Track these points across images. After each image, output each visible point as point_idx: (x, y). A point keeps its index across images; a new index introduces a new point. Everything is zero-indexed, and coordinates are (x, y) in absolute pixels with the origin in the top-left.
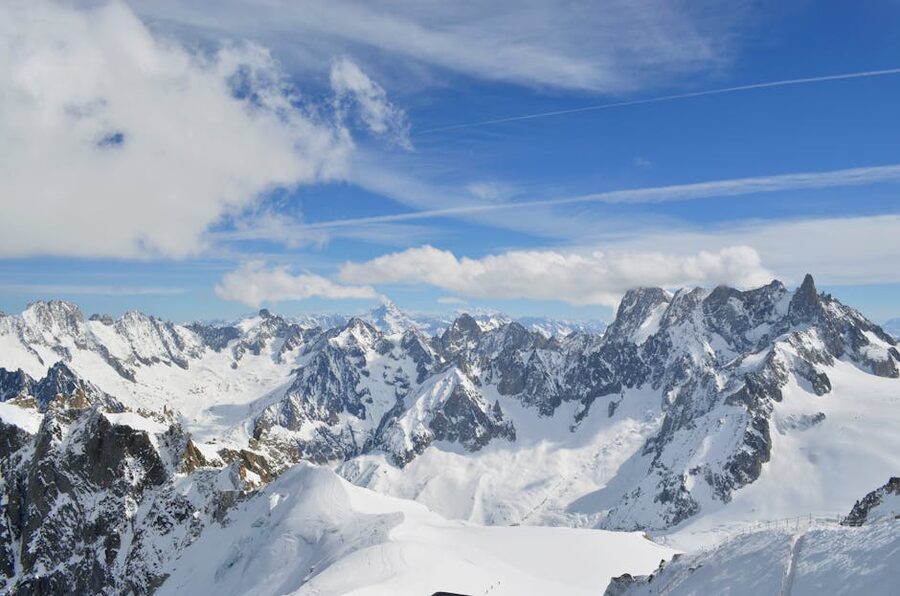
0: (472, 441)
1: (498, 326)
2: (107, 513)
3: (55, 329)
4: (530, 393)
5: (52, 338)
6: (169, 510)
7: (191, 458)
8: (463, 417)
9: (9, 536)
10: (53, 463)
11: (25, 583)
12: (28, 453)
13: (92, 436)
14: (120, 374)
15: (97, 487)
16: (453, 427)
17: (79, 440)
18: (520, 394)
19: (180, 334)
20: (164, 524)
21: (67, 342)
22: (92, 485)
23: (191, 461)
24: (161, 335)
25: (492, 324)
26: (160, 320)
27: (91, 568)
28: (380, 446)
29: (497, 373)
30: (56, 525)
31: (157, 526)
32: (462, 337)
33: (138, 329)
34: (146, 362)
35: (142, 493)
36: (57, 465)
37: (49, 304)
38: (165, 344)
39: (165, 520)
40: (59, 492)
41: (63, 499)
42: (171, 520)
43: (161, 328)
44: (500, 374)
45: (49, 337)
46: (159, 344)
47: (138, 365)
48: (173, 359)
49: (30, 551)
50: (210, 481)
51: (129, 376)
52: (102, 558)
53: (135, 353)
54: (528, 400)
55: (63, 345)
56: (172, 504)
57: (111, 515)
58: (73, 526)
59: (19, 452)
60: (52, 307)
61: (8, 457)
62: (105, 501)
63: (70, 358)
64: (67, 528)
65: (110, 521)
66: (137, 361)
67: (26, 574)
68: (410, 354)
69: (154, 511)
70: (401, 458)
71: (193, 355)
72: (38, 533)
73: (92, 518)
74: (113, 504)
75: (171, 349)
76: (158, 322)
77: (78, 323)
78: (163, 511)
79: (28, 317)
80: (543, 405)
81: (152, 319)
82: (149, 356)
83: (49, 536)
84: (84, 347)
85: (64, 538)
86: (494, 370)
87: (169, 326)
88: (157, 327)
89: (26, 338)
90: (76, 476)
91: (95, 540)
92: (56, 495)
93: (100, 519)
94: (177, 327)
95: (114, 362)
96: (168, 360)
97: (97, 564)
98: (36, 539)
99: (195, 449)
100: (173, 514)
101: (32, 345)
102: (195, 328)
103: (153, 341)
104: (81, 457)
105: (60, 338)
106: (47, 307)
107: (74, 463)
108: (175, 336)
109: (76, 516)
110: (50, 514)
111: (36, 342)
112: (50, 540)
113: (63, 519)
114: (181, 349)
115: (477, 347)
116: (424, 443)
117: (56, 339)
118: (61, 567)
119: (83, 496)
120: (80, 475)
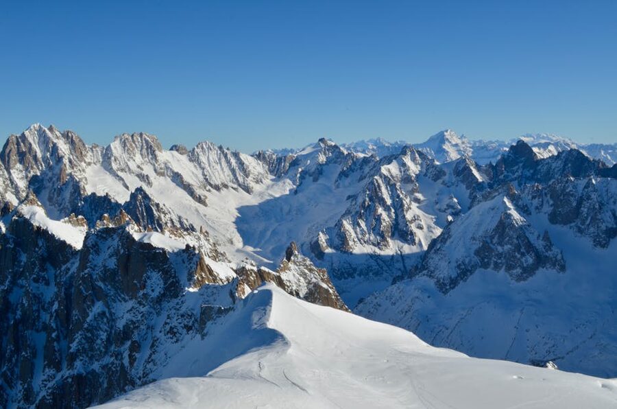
0: (518, 271)
1: (556, 154)
2: (132, 321)
3: (138, 158)
4: (583, 223)
5: (135, 166)
6: (178, 321)
7: (203, 274)
8: (509, 246)
9: (58, 336)
10: (90, 275)
11: (67, 378)
12: (74, 266)
13: (122, 251)
14: (193, 198)
15: (127, 298)
16: (499, 256)
17: (113, 255)
18: (573, 224)
19: (246, 162)
20: (174, 334)
21: (148, 170)
22: (123, 296)
23: (202, 278)
24: (228, 162)
25: (550, 151)
26: (228, 149)
27: (118, 369)
28: (425, 272)
29: (548, 202)
30: (92, 329)
31: (169, 335)
32: (517, 164)
33: (210, 158)
34: (217, 188)
35: (160, 305)
36: (94, 277)
37: (132, 136)
38: (233, 171)
39: (175, 330)
40: (95, 300)
41: (98, 307)
42: (180, 330)
43: (229, 156)
44: (551, 202)
45: (132, 165)
46: (227, 171)
47: (209, 191)
48: (239, 185)
49: (71, 351)
50: (214, 296)
51: (200, 200)
52: (126, 361)
53: (207, 180)
54: (580, 231)
55: (145, 172)
56: (182, 316)
57: (135, 323)
58: (106, 331)
59: (68, 265)
60: (135, 138)
61: (60, 269)
62: (131, 310)
63: (149, 184)
64: (102, 333)
65: (135, 328)
66: (208, 187)
67: (69, 370)
68: (462, 182)
69: (168, 321)
70: (445, 285)
71: (258, 181)
72: (78, 336)
73: (120, 324)
74: (137, 313)
75: (238, 175)
76: (226, 151)
77: (157, 153)
78: (174, 323)
79: (115, 148)
80: (598, 235)
81: (220, 148)
82: (218, 182)
83: (86, 338)
84: (162, 174)
85: (99, 341)
86: (545, 199)
87: (236, 155)
88: (226, 156)
89: (114, 166)
90: (109, 287)
91: (123, 344)
92: (93, 303)
93: (126, 326)
94: (243, 157)
95: (188, 189)
96: (235, 186)
97: (122, 366)
98: (77, 340)
99: (207, 266)
100: (182, 325)
101: (120, 173)
102: (260, 156)
103: (222, 169)
104: (114, 270)
105: (143, 167)
106: (130, 138)
107: (109, 275)
108: (241, 164)
109: (108, 323)
110: (88, 320)
111: (122, 170)
112: (88, 342)
113: (98, 324)
114: (247, 176)
115: (533, 174)
116: (468, 270)
117: (139, 167)
118: (96, 366)
119: (114, 305)
120: (113, 287)
